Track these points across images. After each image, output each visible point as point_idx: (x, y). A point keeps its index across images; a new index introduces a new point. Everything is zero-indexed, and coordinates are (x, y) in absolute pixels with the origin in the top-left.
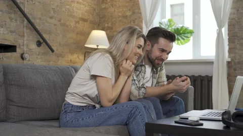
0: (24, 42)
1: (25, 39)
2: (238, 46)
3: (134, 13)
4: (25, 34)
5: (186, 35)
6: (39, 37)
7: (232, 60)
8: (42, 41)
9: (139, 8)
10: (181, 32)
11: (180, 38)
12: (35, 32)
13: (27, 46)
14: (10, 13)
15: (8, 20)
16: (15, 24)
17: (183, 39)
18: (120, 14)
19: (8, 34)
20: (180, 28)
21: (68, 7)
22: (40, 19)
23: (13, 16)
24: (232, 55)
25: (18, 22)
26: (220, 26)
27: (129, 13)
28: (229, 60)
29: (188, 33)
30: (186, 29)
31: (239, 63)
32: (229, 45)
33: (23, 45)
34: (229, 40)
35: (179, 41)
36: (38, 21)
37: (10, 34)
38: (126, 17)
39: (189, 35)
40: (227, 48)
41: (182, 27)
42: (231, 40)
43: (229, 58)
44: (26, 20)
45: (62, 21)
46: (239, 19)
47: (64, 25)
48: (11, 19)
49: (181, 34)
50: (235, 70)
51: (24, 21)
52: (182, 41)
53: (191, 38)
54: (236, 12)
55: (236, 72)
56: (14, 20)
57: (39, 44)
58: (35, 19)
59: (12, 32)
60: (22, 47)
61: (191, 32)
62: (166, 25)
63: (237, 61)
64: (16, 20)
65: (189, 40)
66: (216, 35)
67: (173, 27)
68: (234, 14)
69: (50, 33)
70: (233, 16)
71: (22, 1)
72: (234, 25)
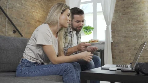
0: (5, 30)
1: (6, 28)
2: (116, 35)
4: (7, 26)
5: (90, 30)
6: (15, 28)
7: (113, 41)
8: (16, 30)
10: (88, 28)
11: (87, 31)
12: (12, 25)
13: (7, 32)
17: (89, 32)
20: (87, 26)
21: (31, 14)
22: (16, 19)
24: (114, 39)
25: (3, 19)
26: (108, 25)
28: (112, 41)
29: (91, 29)
30: (90, 27)
31: (117, 43)
32: (112, 34)
33: (5, 32)
34: (112, 31)
35: (87, 33)
36: (14, 20)
40: (111, 36)
41: (88, 26)
42: (113, 32)
43: (112, 40)
44: (7, 18)
45: (28, 21)
46: (117, 21)
47: (29, 23)
49: (88, 29)
50: (115, 46)
51: (6, 19)
53: (93, 32)
54: (115, 18)
55: (116, 47)
57: (14, 32)
58: (12, 18)
60: (4, 33)
61: (93, 29)
63: (116, 42)
65: (92, 33)
68: (114, 19)
69: (21, 27)
70: (114, 20)
71: (5, 8)
72: (114, 25)
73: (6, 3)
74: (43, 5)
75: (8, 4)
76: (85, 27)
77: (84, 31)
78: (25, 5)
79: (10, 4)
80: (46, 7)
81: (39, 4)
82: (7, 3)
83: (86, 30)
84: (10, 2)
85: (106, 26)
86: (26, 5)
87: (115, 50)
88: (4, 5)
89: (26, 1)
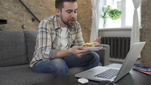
0: (23, 19)
1: (24, 17)
2: (147, 19)
3: (88, 2)
4: (24, 15)
5: (117, 14)
6: (33, 16)
7: (143, 28)
8: (34, 18)
10: (114, 12)
11: (113, 16)
12: (30, 14)
13: (26, 21)
14: (14, 3)
15: (13, 7)
16: (18, 9)
18: (81, 4)
19: (13, 14)
20: (113, 10)
22: (34, 6)
23: (16, 4)
24: (143, 25)
25: (20, 7)
26: (136, 7)
27: (85, 3)
28: (141, 28)
29: (118, 13)
30: (117, 11)
31: (147, 30)
32: (141, 19)
33: (23, 21)
35: (113, 18)
36: (32, 7)
37: (15, 14)
38: (83, 5)
39: (119, 14)
41: (115, 10)
42: (143, 16)
43: (141, 26)
45: (48, 8)
46: (148, 3)
47: (48, 10)
48: (15, 6)
50: (145, 34)
51: (23, 7)
52: (115, 17)
55: (146, 35)
56: (17, 7)
57: (33, 20)
58: (30, 6)
59: (16, 13)
60: (23, 22)
61: (120, 12)
62: (106, 9)
63: (146, 28)
64: (18, 7)
65: (119, 17)
66: (133, 13)
67: (110, 10)
69: (40, 14)
72: (145, 7)
76: (110, 11)
77: (110, 16)
83: (112, 14)
85: (134, 9)
87: (145, 38)
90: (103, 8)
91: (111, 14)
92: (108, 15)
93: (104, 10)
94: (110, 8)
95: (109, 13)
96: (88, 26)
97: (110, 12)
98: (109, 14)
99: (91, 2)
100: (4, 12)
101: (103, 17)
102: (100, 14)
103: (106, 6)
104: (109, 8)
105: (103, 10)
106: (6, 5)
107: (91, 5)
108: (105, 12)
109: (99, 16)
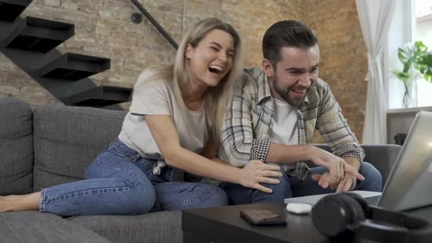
3: (354, 37)
9: (360, 30)
14: (160, 50)
18: (335, 42)
21: (251, 37)
23: (164, 53)
27: (346, 39)
38: (341, 45)
48: (162, 57)
62: (411, 52)
71: (178, 33)
73: (178, 19)
74: (290, 5)
75: (184, 19)
76: (424, 58)
77: (422, 71)
78: (232, 16)
79: (190, 19)
80: (299, 9)
81: (275, 6)
82: (182, 18)
83: (430, 65)
84: (188, 15)
86: (236, 15)
88: (175, 24)
89: (235, 4)
90: (400, 50)
91: (425, 66)
92: (417, 68)
93: (403, 54)
94: (423, 49)
95: (420, 62)
96: (355, 105)
97: (421, 59)
98: (420, 66)
99: (362, 36)
100: (136, 72)
101: (401, 76)
102: (390, 69)
103: (411, 45)
104: (419, 50)
105: (400, 56)
106: (142, 55)
107: (363, 44)
108: (406, 61)
109: (390, 74)
